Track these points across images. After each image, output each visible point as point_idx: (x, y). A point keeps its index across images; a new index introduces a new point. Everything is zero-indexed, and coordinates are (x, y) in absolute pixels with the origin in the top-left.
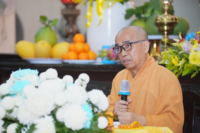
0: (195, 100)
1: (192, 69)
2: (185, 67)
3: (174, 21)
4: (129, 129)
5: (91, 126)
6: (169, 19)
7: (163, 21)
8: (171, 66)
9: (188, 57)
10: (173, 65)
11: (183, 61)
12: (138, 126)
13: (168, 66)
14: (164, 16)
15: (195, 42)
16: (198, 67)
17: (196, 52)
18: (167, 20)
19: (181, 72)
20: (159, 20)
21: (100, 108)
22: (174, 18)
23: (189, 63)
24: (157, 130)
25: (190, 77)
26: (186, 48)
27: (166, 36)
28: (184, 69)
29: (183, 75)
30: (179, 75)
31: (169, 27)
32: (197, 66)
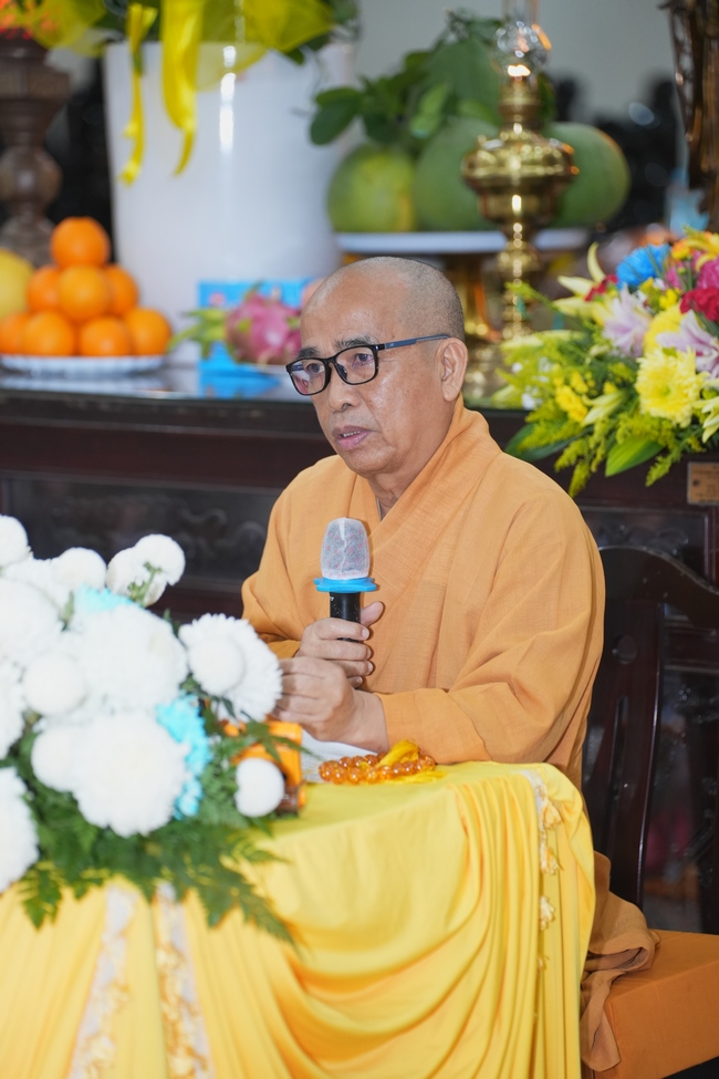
0: (666, 595)
1: (652, 438)
2: (620, 432)
3: (558, 169)
4: (372, 782)
5: (200, 802)
6: (534, 163)
7: (502, 172)
8: (551, 421)
9: (635, 381)
10: (563, 416)
11: (611, 397)
12: (415, 763)
13: (537, 422)
14: (509, 144)
15: (663, 301)
16: (683, 430)
17: (671, 358)
18: (524, 163)
19: (600, 452)
20: (486, 164)
21: (238, 705)
22: (557, 155)
23: (637, 408)
24: (506, 783)
25: (645, 481)
26: (625, 330)
27: (518, 243)
28: (615, 442)
29: (611, 470)
30: (594, 469)
31: (534, 202)
32: (674, 424)
